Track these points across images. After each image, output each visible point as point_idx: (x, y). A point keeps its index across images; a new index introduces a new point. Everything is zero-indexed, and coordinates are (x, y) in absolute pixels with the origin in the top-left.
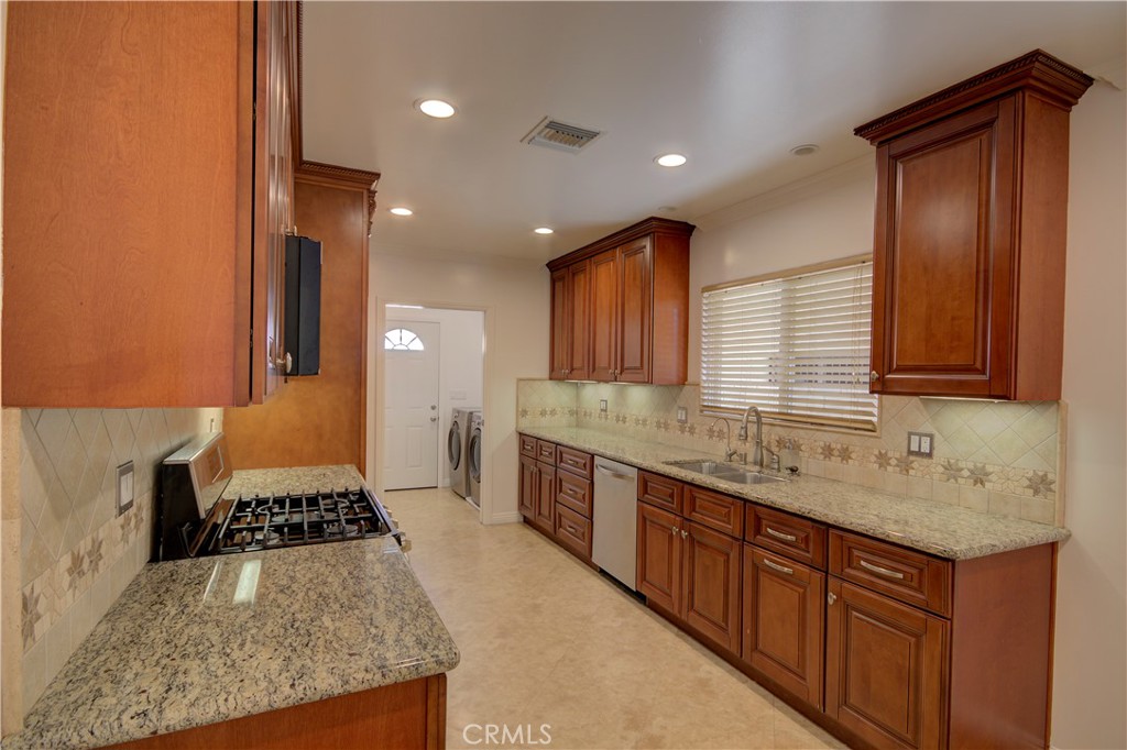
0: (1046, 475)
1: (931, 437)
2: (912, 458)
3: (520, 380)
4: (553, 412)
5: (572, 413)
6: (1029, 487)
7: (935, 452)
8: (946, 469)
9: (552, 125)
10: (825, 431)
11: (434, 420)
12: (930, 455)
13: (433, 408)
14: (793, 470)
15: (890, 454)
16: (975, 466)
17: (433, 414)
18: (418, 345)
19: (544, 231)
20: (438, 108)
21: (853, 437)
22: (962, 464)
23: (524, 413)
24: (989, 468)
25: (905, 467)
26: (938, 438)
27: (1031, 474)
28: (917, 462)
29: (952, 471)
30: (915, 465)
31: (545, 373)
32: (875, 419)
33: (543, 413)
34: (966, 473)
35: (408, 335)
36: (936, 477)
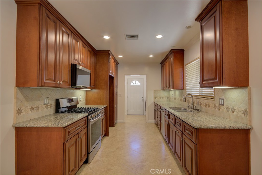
0: (246, 110)
1: (223, 99)
2: (220, 106)
3: (154, 90)
4: (163, 98)
5: (168, 98)
6: (243, 113)
7: (225, 104)
8: (227, 109)
9: (127, 36)
10: (205, 99)
11: (143, 100)
12: (223, 105)
13: (142, 97)
14: (198, 110)
15: (216, 105)
16: (232, 107)
17: (142, 99)
18: (139, 84)
19: (151, 56)
20: (107, 37)
21: (210, 101)
22: (230, 107)
23: (156, 98)
24: (235, 108)
25: (219, 108)
26: (225, 100)
27: (243, 110)
28: (222, 107)
29: (228, 108)
30: (221, 108)
31: (161, 89)
32: (213, 95)
33: (160, 98)
34: (230, 110)
35: (137, 82)
36: (225, 111)
